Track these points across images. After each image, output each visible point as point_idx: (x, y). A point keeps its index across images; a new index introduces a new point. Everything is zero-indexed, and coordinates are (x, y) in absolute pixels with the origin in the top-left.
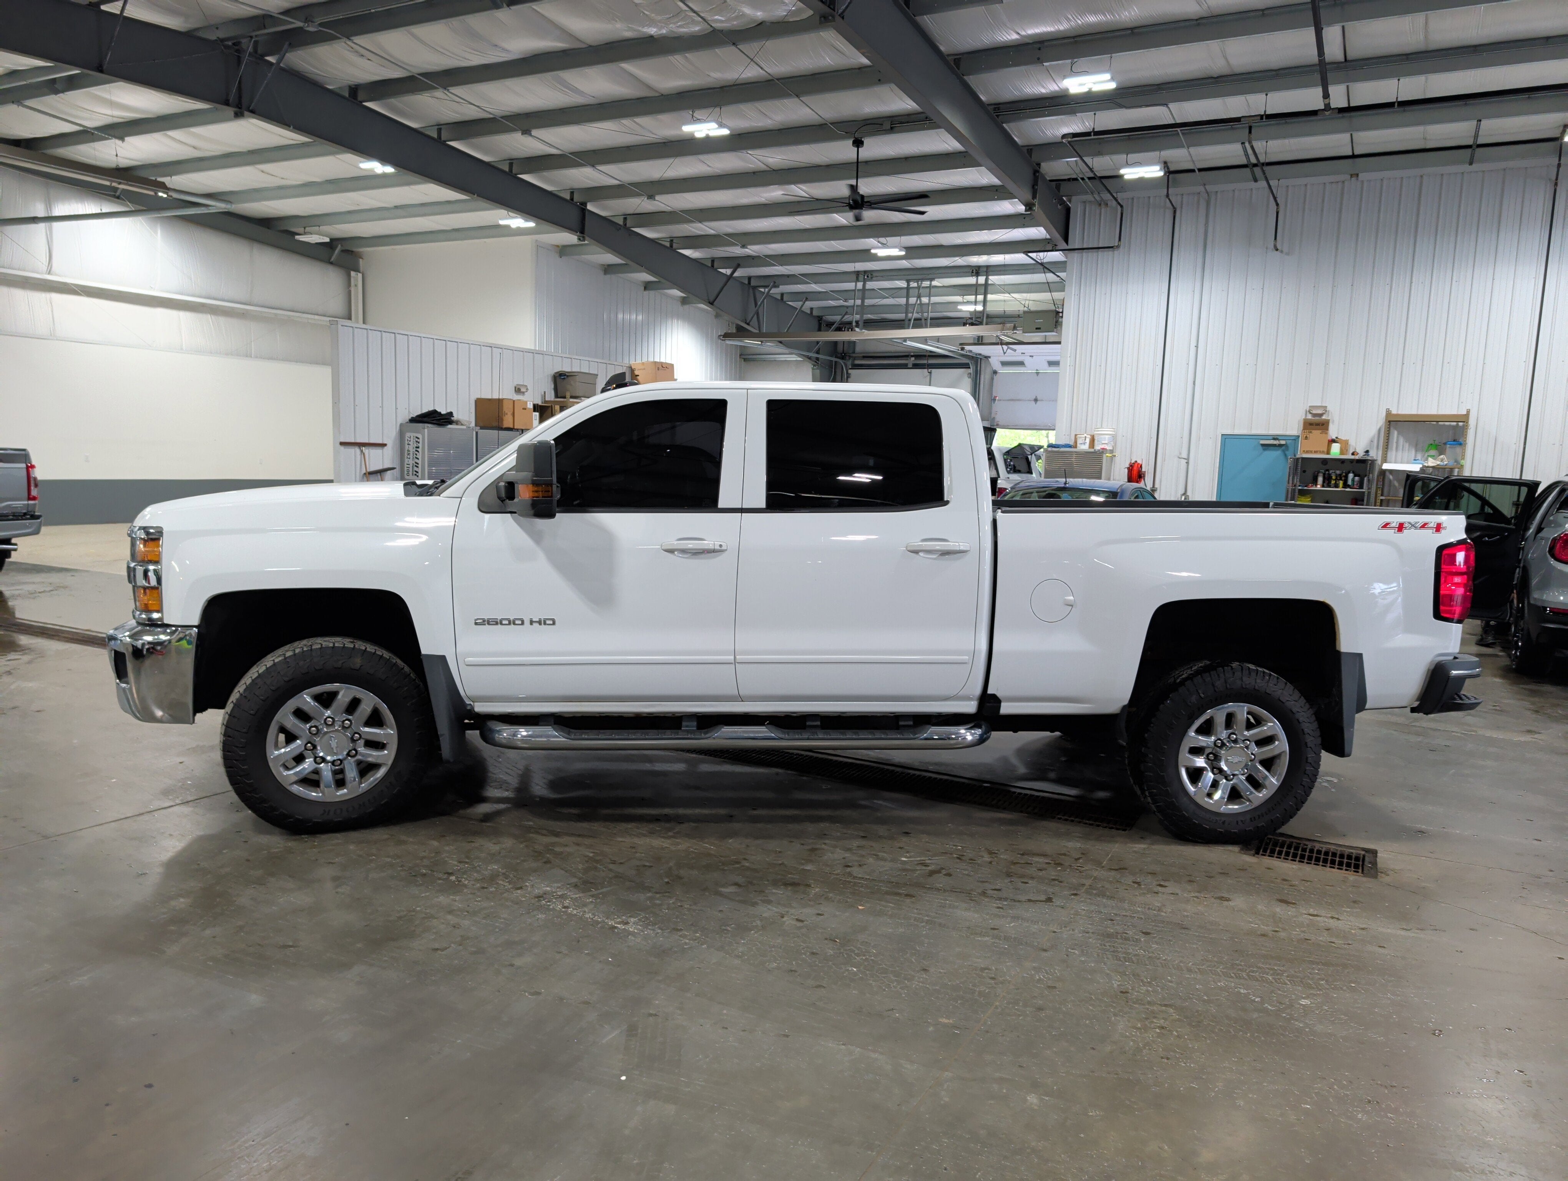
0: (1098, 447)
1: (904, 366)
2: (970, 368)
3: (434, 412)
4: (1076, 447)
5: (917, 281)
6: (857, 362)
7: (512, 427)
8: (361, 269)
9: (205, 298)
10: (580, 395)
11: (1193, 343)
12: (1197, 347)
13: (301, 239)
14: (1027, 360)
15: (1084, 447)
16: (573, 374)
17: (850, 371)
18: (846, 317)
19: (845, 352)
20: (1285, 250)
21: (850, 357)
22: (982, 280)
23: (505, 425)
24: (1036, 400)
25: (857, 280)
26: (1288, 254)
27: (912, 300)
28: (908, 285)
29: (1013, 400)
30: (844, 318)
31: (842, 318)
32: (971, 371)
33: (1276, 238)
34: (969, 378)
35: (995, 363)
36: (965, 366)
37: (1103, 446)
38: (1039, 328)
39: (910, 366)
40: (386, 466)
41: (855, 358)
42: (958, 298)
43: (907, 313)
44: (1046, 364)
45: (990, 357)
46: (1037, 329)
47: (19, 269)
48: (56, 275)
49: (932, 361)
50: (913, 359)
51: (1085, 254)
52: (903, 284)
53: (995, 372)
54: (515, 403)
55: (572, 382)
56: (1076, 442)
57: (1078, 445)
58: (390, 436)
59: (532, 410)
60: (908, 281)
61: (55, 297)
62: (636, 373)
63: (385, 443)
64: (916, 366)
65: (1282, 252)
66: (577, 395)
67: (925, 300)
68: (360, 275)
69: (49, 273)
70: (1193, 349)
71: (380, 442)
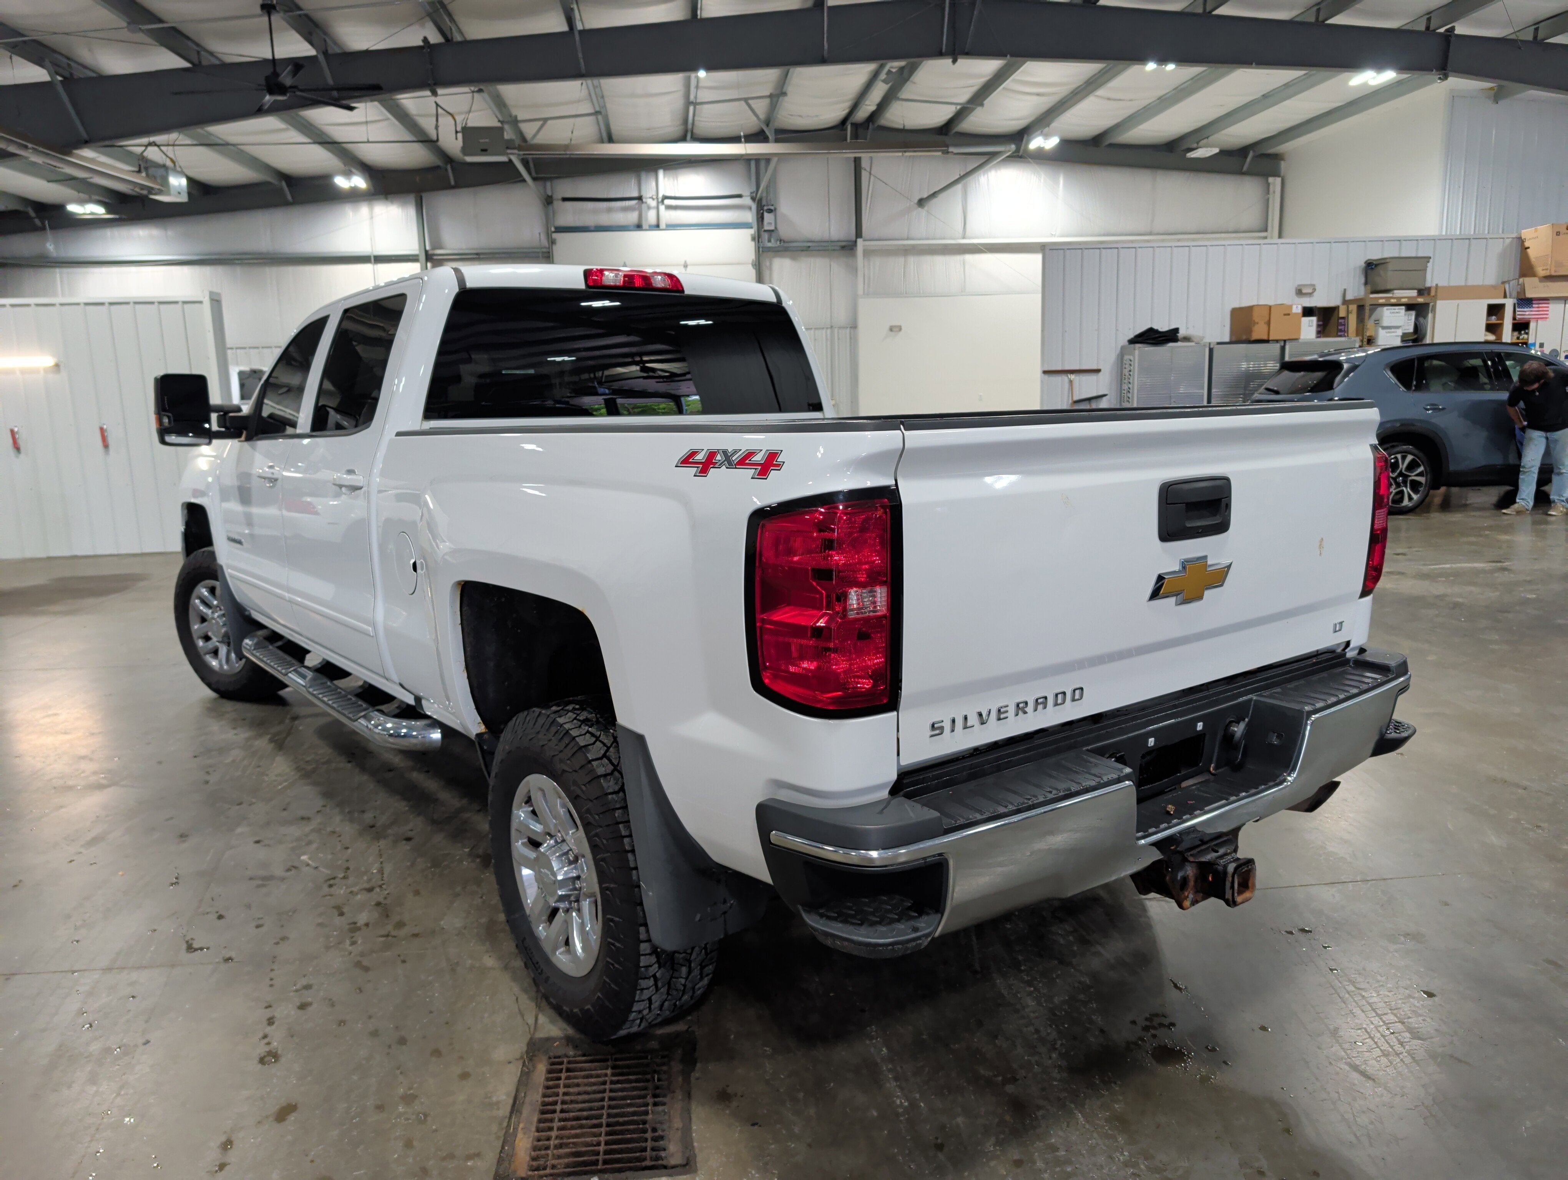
3: (1151, 330)
7: (1265, 338)
8: (1282, 174)
9: (1104, 235)
10: (1392, 287)
13: (1192, 156)
16: (1383, 261)
23: (1255, 336)
40: (1101, 393)
47: (928, 239)
48: (970, 238)
54: (1272, 309)
55: (1382, 273)
58: (1107, 362)
59: (1301, 315)
61: (969, 257)
62: (1527, 244)
63: (1099, 368)
66: (1388, 287)
68: (1279, 180)
69: (964, 238)
71: (1095, 367)
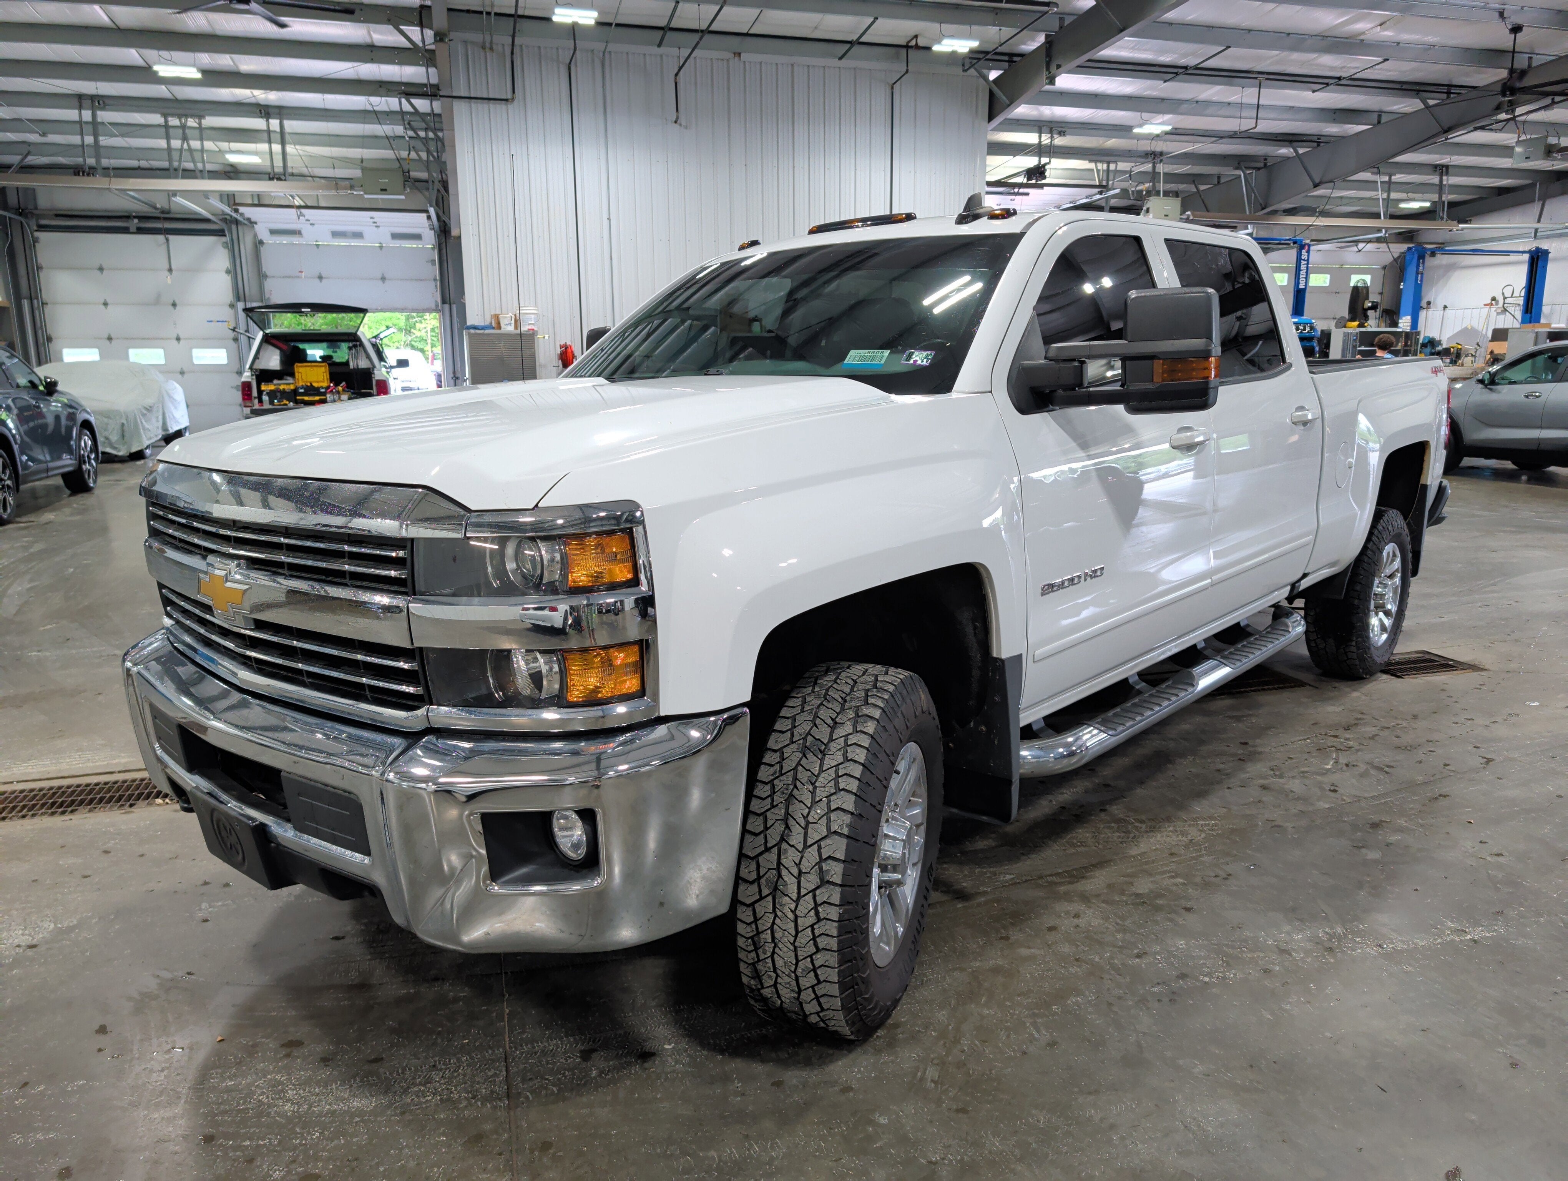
0: (525, 328)
1: (125, 230)
2: (225, 236)
4: (499, 328)
5: (179, 116)
6: (44, 222)
11: (605, 216)
12: (609, 219)
14: (306, 229)
15: (508, 327)
17: (36, 234)
18: (30, 158)
19: (22, 206)
20: (684, 123)
21: (32, 214)
22: (274, 123)
24: (320, 278)
25: (80, 108)
26: (686, 128)
27: (176, 143)
28: (166, 121)
29: (289, 277)
30: (27, 160)
31: (23, 159)
32: (227, 239)
33: (677, 110)
34: (225, 248)
35: (262, 231)
36: (220, 233)
37: (530, 327)
38: (385, 190)
39: (133, 229)
41: (39, 217)
42: (224, 145)
43: (170, 160)
44: (329, 235)
45: (256, 223)
46: (382, 190)
49: (168, 225)
50: (136, 221)
51: (474, 104)
52: (156, 119)
53: (261, 242)
56: (499, 324)
57: (502, 325)
60: (165, 116)
64: (140, 231)
65: (680, 125)
67: (195, 144)
70: (606, 222)
